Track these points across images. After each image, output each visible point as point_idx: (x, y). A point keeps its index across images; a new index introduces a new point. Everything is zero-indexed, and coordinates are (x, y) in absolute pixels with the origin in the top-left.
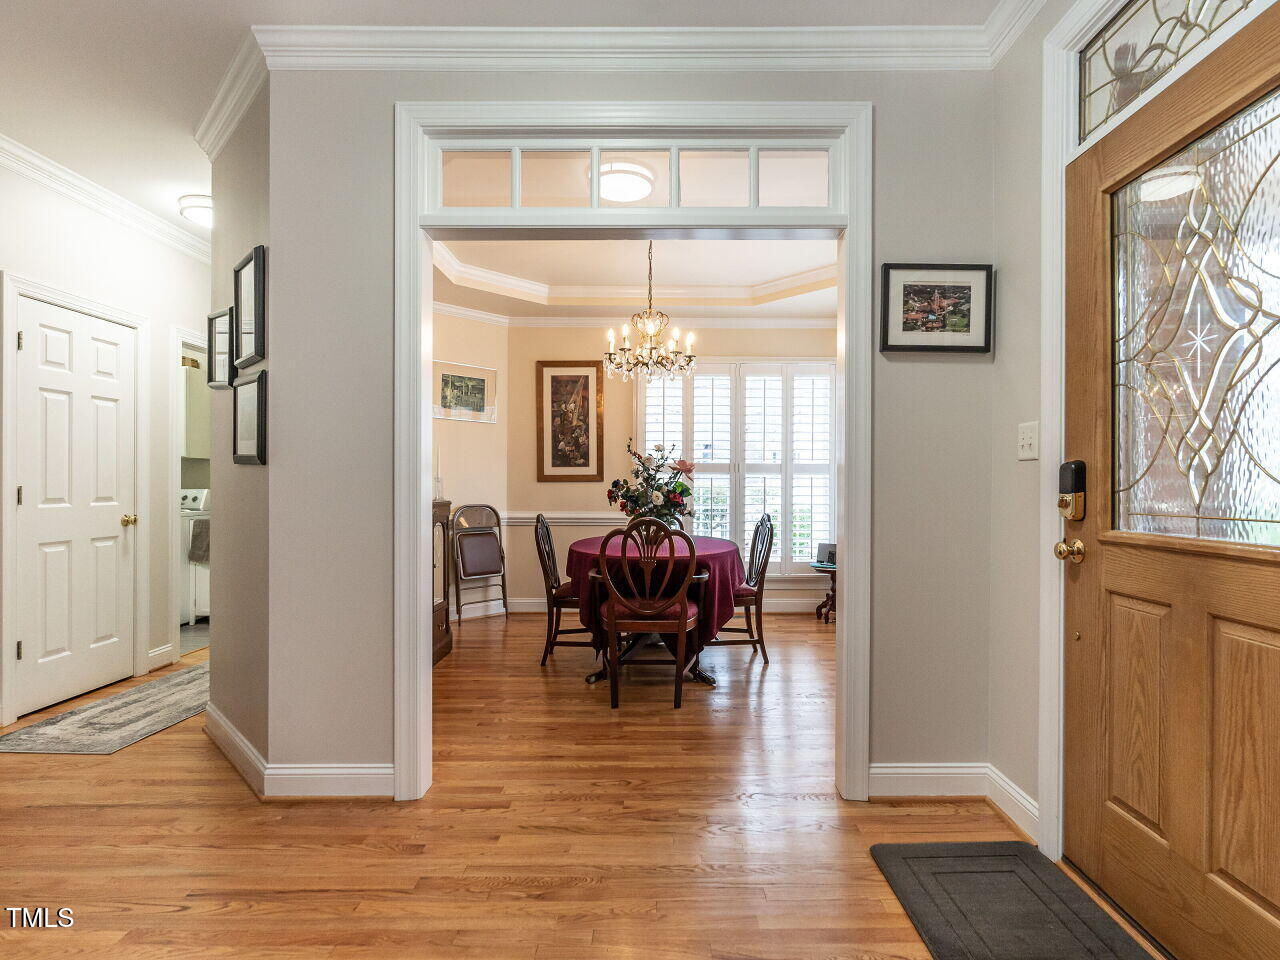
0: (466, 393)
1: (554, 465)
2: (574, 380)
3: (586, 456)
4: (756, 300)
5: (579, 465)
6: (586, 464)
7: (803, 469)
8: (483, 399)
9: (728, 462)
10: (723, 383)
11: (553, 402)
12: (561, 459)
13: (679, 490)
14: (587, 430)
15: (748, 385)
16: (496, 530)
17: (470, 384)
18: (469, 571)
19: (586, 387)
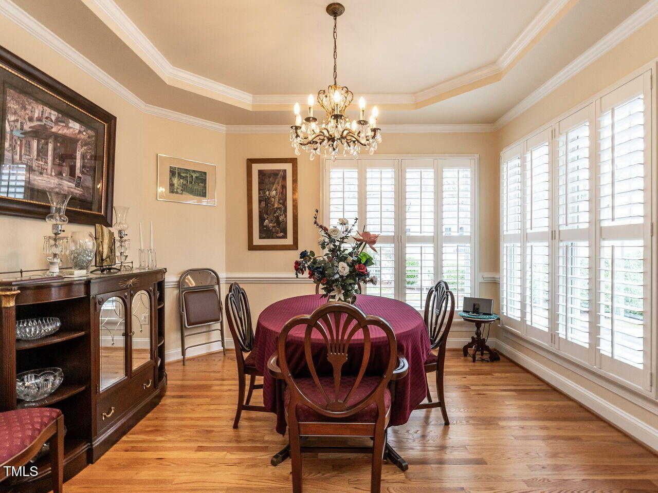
0: (191, 183)
1: (261, 238)
2: (275, 174)
3: (285, 231)
4: (417, 105)
5: (280, 238)
6: (285, 237)
7: (450, 239)
8: (205, 187)
9: (393, 234)
10: (389, 174)
11: (260, 190)
12: (266, 233)
13: (363, 261)
14: (285, 211)
15: (408, 175)
16: (217, 287)
17: (194, 175)
18: (192, 321)
19: (284, 178)
